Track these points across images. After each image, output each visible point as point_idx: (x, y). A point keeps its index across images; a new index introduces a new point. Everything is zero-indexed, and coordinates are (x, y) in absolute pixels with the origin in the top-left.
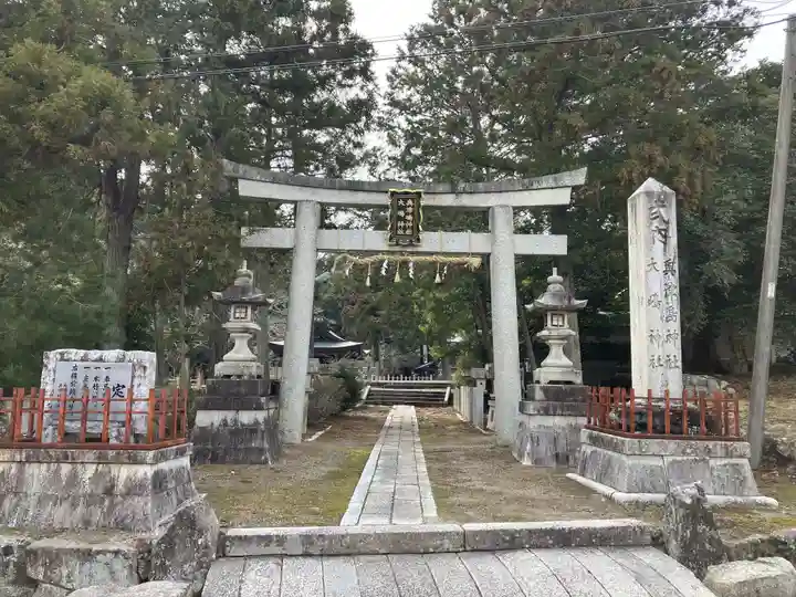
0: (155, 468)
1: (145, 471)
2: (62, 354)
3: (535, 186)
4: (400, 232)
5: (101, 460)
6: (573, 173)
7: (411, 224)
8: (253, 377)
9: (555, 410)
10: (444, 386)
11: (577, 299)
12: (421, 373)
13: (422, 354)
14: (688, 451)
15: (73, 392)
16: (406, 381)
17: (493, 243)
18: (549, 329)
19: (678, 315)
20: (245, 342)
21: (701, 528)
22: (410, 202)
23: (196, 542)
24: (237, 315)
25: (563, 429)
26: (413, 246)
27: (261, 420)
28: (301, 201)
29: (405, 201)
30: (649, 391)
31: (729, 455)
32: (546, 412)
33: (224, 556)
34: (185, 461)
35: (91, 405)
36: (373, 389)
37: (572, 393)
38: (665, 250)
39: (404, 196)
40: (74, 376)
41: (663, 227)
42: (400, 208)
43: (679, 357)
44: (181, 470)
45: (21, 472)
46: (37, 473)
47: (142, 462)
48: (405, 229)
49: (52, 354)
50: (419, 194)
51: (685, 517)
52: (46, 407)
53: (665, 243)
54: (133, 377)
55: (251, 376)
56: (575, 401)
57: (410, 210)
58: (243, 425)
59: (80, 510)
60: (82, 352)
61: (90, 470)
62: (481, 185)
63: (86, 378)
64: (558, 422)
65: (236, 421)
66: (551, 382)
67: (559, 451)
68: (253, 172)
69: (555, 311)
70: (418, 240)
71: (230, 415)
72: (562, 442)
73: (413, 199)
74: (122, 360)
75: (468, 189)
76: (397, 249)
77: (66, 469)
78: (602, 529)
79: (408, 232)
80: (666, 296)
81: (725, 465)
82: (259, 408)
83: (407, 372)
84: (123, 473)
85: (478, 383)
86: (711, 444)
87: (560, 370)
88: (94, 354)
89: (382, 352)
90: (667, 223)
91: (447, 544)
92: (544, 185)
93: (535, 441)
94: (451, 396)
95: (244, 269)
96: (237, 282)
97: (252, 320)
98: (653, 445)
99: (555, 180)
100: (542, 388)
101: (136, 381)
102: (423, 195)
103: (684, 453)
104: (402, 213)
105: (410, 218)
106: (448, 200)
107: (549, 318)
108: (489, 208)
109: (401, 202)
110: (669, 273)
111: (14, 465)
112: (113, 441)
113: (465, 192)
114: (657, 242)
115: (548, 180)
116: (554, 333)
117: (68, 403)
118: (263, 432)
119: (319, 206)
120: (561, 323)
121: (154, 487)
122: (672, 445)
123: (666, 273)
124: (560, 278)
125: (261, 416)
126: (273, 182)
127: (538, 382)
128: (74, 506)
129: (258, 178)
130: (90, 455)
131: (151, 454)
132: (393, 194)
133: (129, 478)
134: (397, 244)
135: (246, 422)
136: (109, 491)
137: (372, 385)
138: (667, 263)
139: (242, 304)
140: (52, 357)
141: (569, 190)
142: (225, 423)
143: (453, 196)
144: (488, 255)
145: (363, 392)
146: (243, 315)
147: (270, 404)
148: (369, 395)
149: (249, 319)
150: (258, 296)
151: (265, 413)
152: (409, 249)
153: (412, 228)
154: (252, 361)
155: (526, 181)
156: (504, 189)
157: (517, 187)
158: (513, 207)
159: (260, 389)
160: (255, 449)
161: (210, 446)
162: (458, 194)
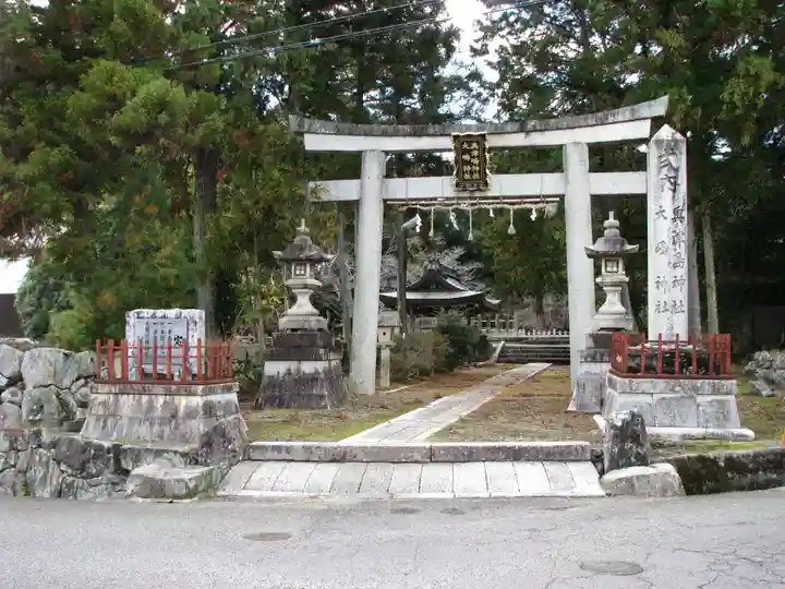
0: (205, 398)
1: (197, 401)
2: (138, 313)
3: (611, 119)
4: (467, 177)
5: (168, 393)
6: (653, 102)
7: (478, 168)
9: (602, 355)
11: (630, 244)
14: (677, 389)
15: (147, 342)
17: (567, 182)
18: (603, 276)
19: (686, 261)
20: (307, 297)
21: (628, 445)
22: (475, 145)
23: (227, 448)
24: (298, 272)
26: (481, 190)
27: (321, 370)
28: (366, 151)
29: (470, 144)
30: (660, 335)
31: (716, 391)
33: (249, 459)
34: (233, 397)
35: (159, 352)
36: (507, 345)
38: (674, 197)
39: (468, 139)
40: (147, 329)
41: (672, 174)
42: (466, 152)
43: (685, 303)
44: (228, 403)
45: (117, 401)
46: (127, 402)
47: (195, 394)
48: (471, 173)
49: (131, 313)
50: (484, 136)
51: (615, 436)
52: (130, 354)
53: (674, 191)
54: (188, 329)
55: (312, 330)
57: (476, 153)
58: (305, 374)
59: (156, 428)
60: (151, 311)
61: (161, 400)
62: (551, 121)
63: (156, 332)
65: (298, 370)
66: (602, 329)
68: (317, 124)
69: (609, 257)
70: (486, 184)
71: (293, 365)
73: (477, 142)
74: (178, 317)
75: (539, 127)
76: (466, 194)
77: (145, 398)
78: (547, 447)
79: (476, 176)
80: (674, 243)
81: (712, 401)
82: (318, 358)
84: (183, 402)
86: (699, 383)
87: (614, 317)
88: (160, 313)
90: (677, 170)
91: (417, 457)
92: (620, 119)
95: (302, 228)
96: (297, 240)
97: (311, 276)
98: (645, 384)
99: (633, 111)
100: (591, 335)
101: (191, 333)
102: (487, 137)
103: (673, 390)
104: (466, 157)
105: (476, 161)
106: (518, 140)
107: (603, 265)
108: (562, 146)
109: (465, 146)
110: (678, 221)
111: (111, 396)
112: (176, 379)
113: (535, 130)
114: (666, 189)
115: (624, 112)
116: (608, 280)
117: (144, 351)
118: (322, 380)
119: (383, 154)
121: (205, 413)
122: (661, 383)
123: (674, 220)
124: (617, 223)
125: (320, 366)
128: (152, 424)
129: (323, 131)
130: (159, 389)
131: (201, 387)
132: (456, 137)
133: (187, 407)
134: (464, 190)
135: (307, 371)
136: (174, 416)
137: (507, 340)
138: (676, 211)
139: (301, 262)
140: (131, 316)
141: (649, 121)
142: (289, 372)
143: (523, 135)
144: (562, 197)
145: (495, 349)
146: (303, 272)
147: (332, 356)
148: (502, 351)
149: (308, 275)
150: (314, 252)
151: (326, 364)
152: (477, 194)
153: (479, 172)
154: (313, 315)
155: (600, 114)
156: (577, 124)
157: (591, 122)
158: (588, 144)
159: (320, 342)
160: (316, 395)
161: (277, 393)
162: (528, 132)
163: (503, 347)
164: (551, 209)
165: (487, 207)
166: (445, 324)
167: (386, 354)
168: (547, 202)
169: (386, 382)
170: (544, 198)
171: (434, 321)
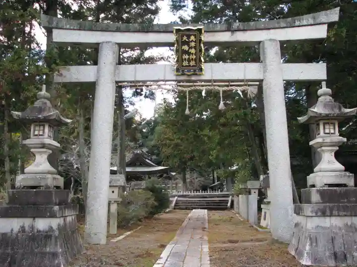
3: (297, 23)
4: (185, 63)
6: (328, 12)
7: (194, 57)
8: (49, 188)
10: (227, 196)
12: (213, 189)
13: (214, 177)
16: (203, 193)
17: (265, 70)
18: (322, 137)
20: (45, 156)
22: (192, 38)
24: (36, 133)
25: (340, 229)
26: (197, 75)
27: (55, 227)
28: (102, 43)
29: (189, 36)
32: (324, 214)
36: (179, 199)
37: (346, 195)
39: (188, 33)
42: (185, 43)
48: (189, 60)
50: (200, 30)
55: (47, 187)
56: (349, 202)
57: (193, 44)
58: (39, 231)
62: (252, 23)
64: (334, 222)
65: (32, 227)
67: (337, 250)
68: (64, 22)
69: (327, 119)
70: (201, 70)
71: (27, 222)
72: (339, 242)
73: (195, 35)
75: (242, 28)
76: (184, 78)
79: (192, 63)
82: (53, 216)
83: (204, 189)
85: (252, 191)
87: (333, 174)
89: (188, 176)
92: (305, 23)
93: (314, 240)
94: (232, 202)
95: (43, 92)
96: (37, 104)
97: (49, 137)
99: (314, 18)
100: (318, 191)
102: (203, 32)
104: (186, 48)
105: (193, 51)
106: (225, 37)
107: (322, 127)
108: (260, 42)
109: (185, 38)
113: (239, 30)
115: (307, 19)
118: (56, 238)
119: (117, 46)
120: (332, 131)
124: (329, 91)
125: (55, 223)
126: (80, 30)
127: (313, 186)
129: (68, 26)
132: (178, 31)
134: (183, 74)
135: (41, 229)
137: (179, 196)
139: (41, 122)
141: (326, 27)
142: (23, 229)
143: (229, 33)
144: (261, 81)
145: (172, 202)
146: (41, 133)
147: (67, 213)
148: (176, 203)
149: (46, 135)
150: (53, 113)
151: (60, 221)
152: (193, 78)
153: (195, 60)
154: (49, 173)
155: (289, 19)
156: (272, 26)
157: (283, 25)
158: (280, 41)
159: (55, 199)
160: (49, 253)
161: (9, 251)
162: (233, 31)
163: (177, 201)
164: (252, 91)
165: (201, 88)
166: (150, 185)
167: (114, 207)
168: (249, 85)
169: (114, 230)
170: (246, 82)
171: (143, 184)
